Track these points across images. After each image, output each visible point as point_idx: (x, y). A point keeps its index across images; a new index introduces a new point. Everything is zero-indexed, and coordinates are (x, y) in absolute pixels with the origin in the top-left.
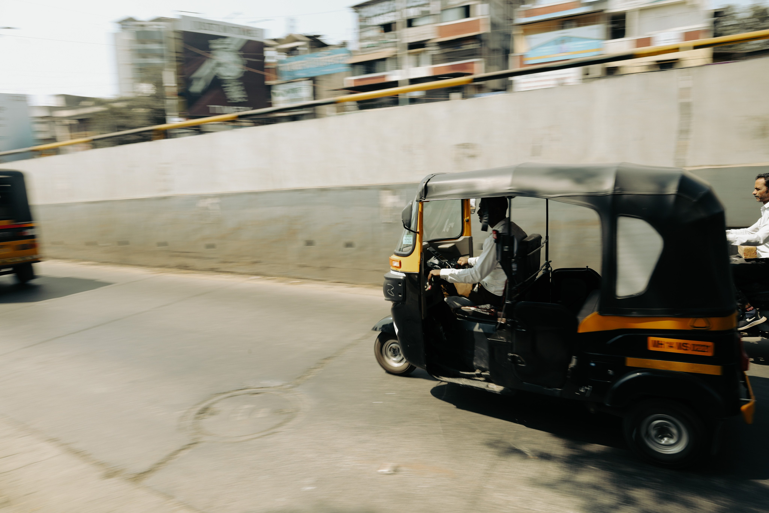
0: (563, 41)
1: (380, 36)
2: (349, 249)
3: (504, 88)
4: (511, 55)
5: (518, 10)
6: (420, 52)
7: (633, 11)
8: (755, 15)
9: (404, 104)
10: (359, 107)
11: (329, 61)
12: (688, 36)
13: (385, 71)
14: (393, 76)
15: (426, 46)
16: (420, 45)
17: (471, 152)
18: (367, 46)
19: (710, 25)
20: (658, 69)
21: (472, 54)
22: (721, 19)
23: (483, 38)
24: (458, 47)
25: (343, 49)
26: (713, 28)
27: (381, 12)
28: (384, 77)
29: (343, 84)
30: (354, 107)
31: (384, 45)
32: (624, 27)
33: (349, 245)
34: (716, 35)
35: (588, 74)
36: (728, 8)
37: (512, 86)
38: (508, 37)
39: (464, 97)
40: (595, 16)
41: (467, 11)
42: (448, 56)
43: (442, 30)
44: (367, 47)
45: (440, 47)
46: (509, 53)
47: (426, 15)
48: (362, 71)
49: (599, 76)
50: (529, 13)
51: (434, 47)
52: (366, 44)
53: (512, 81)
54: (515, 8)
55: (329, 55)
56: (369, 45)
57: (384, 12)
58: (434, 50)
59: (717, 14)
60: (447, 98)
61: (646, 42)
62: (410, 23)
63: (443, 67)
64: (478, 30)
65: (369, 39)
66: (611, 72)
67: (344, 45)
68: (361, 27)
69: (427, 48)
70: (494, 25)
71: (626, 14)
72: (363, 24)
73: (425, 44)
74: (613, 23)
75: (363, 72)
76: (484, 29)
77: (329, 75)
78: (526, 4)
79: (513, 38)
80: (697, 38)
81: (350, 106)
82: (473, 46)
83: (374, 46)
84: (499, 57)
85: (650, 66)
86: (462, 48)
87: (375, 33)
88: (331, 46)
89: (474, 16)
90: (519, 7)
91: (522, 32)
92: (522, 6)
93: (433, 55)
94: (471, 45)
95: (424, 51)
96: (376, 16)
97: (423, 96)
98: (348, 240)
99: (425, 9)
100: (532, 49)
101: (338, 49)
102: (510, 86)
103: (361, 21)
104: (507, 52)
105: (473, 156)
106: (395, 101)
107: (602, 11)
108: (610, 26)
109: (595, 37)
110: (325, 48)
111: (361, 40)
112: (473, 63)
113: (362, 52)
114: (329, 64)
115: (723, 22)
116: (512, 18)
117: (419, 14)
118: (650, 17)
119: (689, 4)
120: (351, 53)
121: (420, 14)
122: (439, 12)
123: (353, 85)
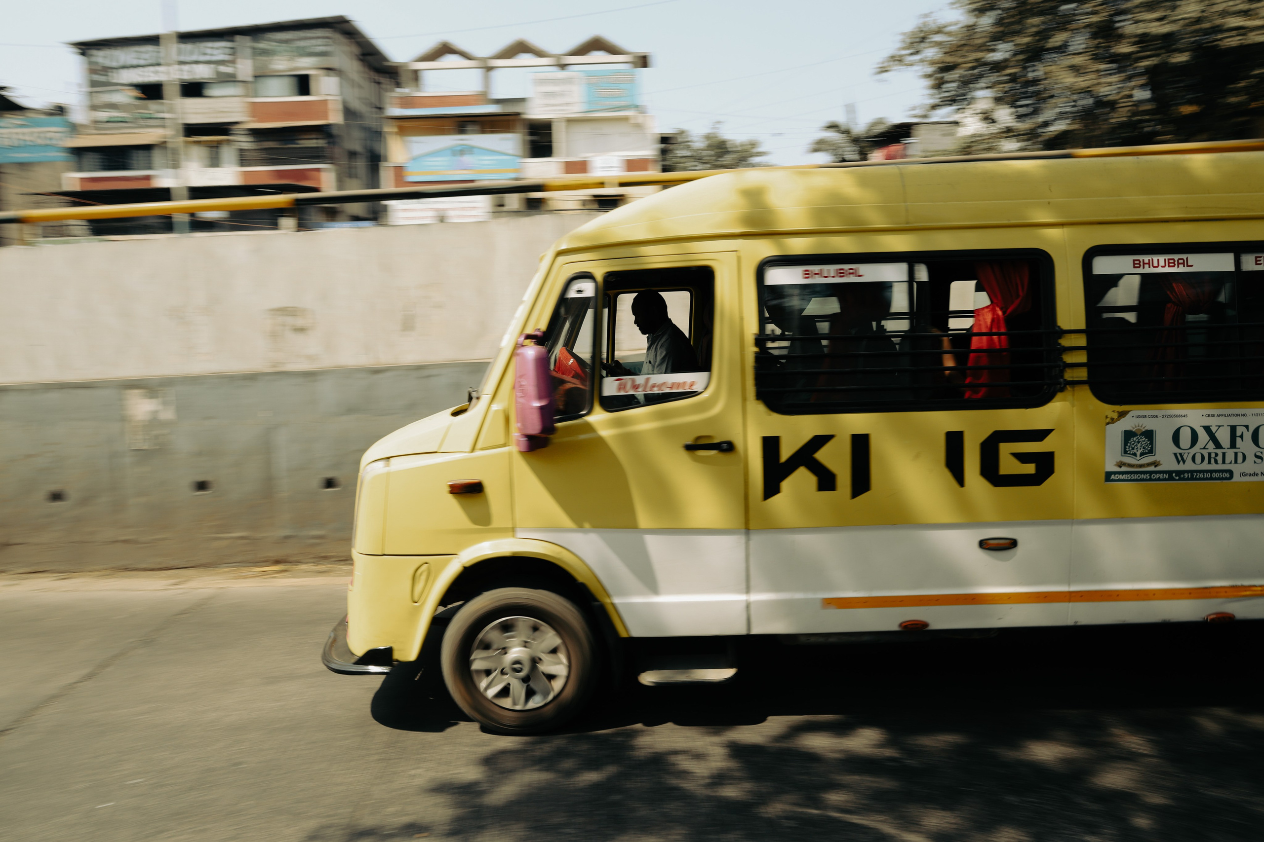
0: (462, 151)
1: (134, 105)
2: (57, 504)
3: (371, 216)
4: (383, 164)
5: (393, 94)
6: (219, 143)
7: (559, 120)
8: (710, 147)
9: (181, 231)
10: (91, 229)
11: (27, 138)
12: (632, 164)
13: (150, 168)
14: (164, 179)
15: (231, 132)
16: (222, 129)
17: (300, 322)
18: (106, 120)
19: (656, 154)
20: (596, 206)
21: (316, 155)
22: (671, 147)
23: (335, 131)
24: (292, 141)
25: (57, 119)
26: (660, 158)
27: (135, 62)
28: (148, 178)
29: (60, 185)
30: (82, 229)
31: (142, 122)
32: (551, 142)
33: (57, 496)
34: (665, 169)
35: (502, 205)
36: (682, 132)
37: (386, 214)
38: (377, 135)
39: (302, 226)
40: (508, 121)
41: (303, 84)
42: (269, 154)
43: (257, 110)
44: (107, 122)
45: (254, 137)
46: (380, 161)
47: (229, 79)
48: (97, 164)
49: (516, 210)
50: (407, 102)
51: (243, 136)
52: (103, 115)
53: (386, 206)
54: (387, 91)
55: (22, 126)
56: (111, 117)
57: (142, 62)
58: (246, 143)
59: (665, 140)
60: (274, 226)
61: (581, 167)
62: (193, 89)
63: (263, 172)
64: (326, 118)
65: (113, 106)
66: (534, 206)
67: (60, 110)
68: (94, 84)
69: (234, 136)
70: (349, 113)
71: (552, 123)
72: (96, 77)
73: (230, 130)
74: (531, 134)
75: (100, 166)
76: (335, 118)
77: (23, 166)
78: (404, 88)
79: (385, 138)
80: (645, 169)
81: (76, 227)
82: (317, 143)
83: (127, 120)
84: (361, 165)
85: (584, 202)
86: (298, 144)
87: (125, 97)
88: (28, 111)
89: (317, 94)
90: (393, 91)
91: (395, 130)
92: (398, 90)
93: (241, 150)
94: (315, 141)
95: (228, 141)
96: (124, 67)
97: (225, 218)
98: (54, 487)
99: (223, 69)
100: (414, 159)
101: (43, 117)
102: (384, 213)
103: (93, 71)
104: (375, 160)
105: (301, 330)
106: (165, 224)
107: (518, 114)
108: (529, 138)
109: (511, 152)
110: (18, 112)
111: (94, 108)
112: (318, 170)
113: (97, 129)
114: (22, 143)
115: (678, 152)
116: (381, 106)
117: (211, 77)
118: (581, 133)
119: (632, 121)
120: (74, 128)
121: (214, 77)
122: (250, 79)
123: (77, 188)
